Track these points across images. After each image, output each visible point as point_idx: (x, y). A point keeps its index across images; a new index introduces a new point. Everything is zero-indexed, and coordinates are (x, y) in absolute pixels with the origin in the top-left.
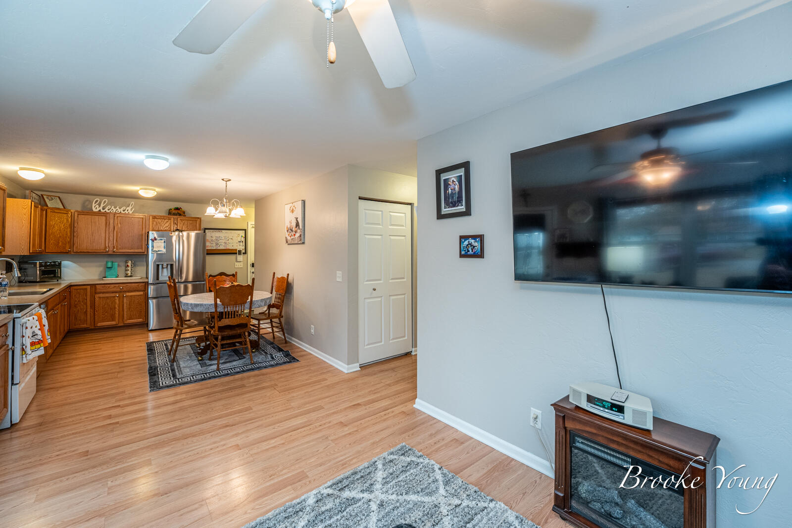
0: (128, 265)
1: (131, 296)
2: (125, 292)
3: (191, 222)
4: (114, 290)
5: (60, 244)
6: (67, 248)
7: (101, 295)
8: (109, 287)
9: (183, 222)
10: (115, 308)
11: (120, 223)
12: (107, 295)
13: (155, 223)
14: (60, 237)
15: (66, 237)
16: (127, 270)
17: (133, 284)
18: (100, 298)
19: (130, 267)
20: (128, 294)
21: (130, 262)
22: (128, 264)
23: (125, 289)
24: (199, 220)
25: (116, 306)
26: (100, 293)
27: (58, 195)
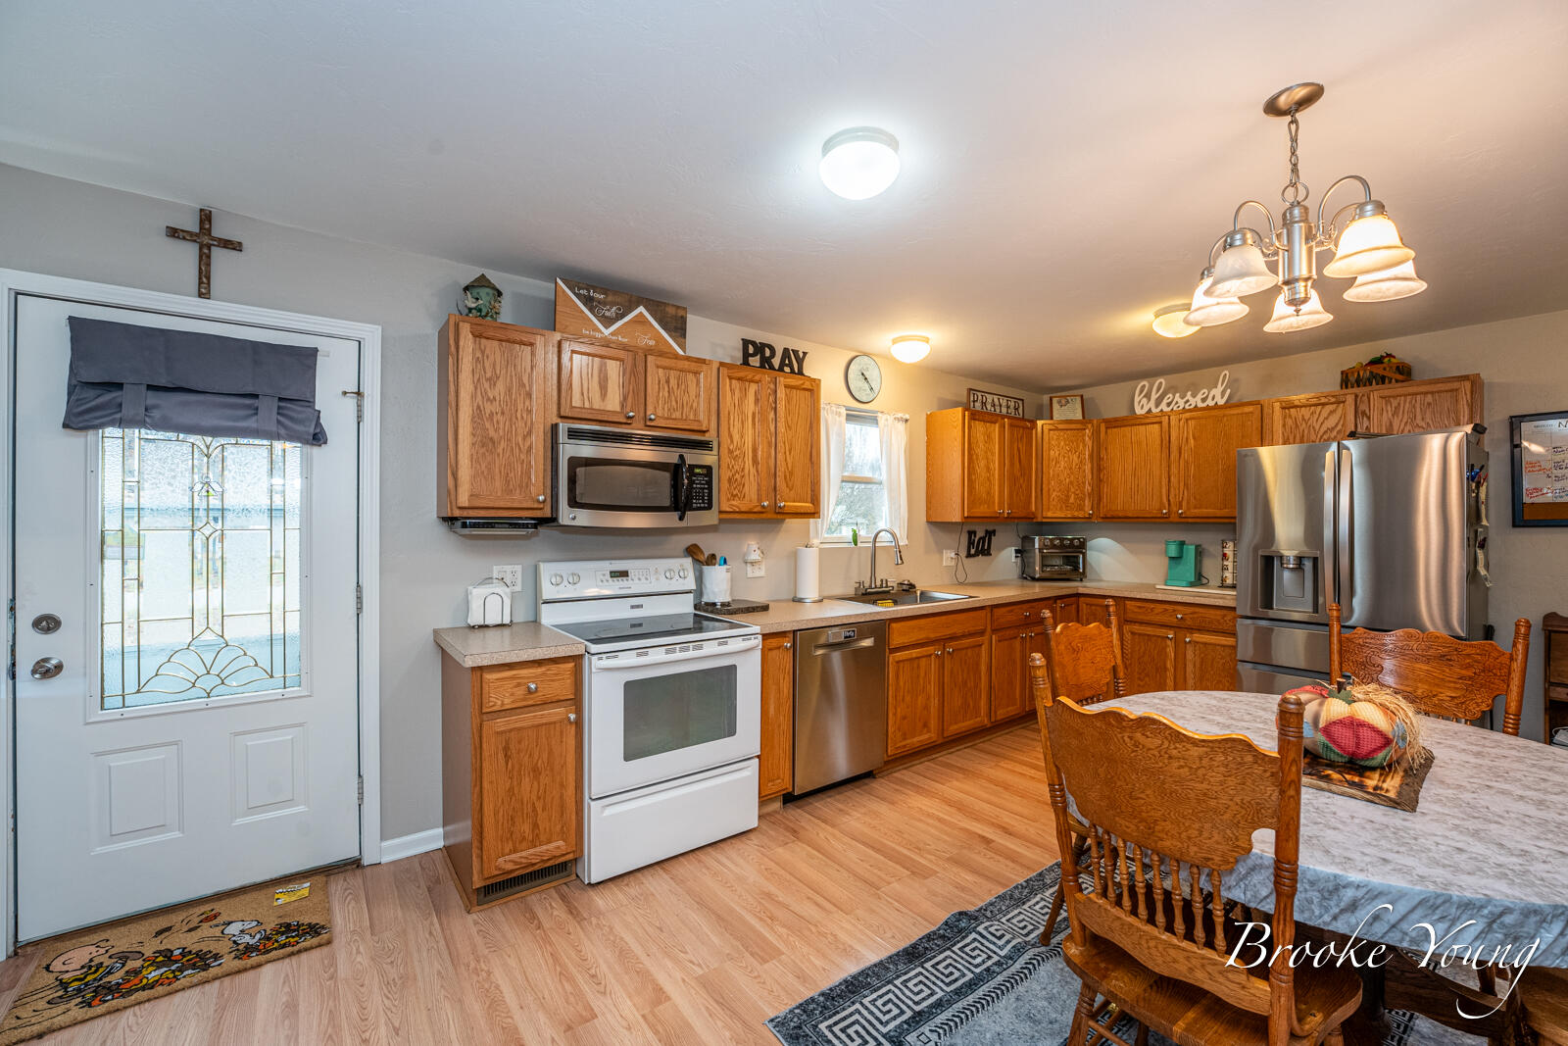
0: (1225, 555)
1: (1205, 644)
2: (1191, 630)
3: (1429, 398)
4: (1165, 619)
5: (1072, 500)
6: (1086, 509)
7: (1136, 628)
8: (1152, 610)
9: (1394, 403)
10: (1166, 669)
11: (1194, 438)
12: (1149, 630)
13: (1289, 422)
14: (1071, 483)
15: (1084, 483)
16: (1224, 568)
17: (1212, 611)
18: (1133, 633)
19: (1231, 559)
20: (1198, 637)
21: (1230, 545)
22: (1226, 551)
23: (1189, 622)
24: (1468, 385)
25: (1169, 665)
26: (1135, 622)
27: (1076, 392)
